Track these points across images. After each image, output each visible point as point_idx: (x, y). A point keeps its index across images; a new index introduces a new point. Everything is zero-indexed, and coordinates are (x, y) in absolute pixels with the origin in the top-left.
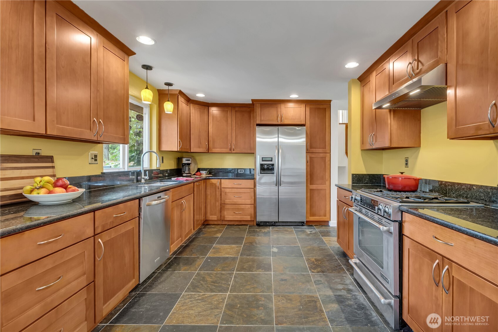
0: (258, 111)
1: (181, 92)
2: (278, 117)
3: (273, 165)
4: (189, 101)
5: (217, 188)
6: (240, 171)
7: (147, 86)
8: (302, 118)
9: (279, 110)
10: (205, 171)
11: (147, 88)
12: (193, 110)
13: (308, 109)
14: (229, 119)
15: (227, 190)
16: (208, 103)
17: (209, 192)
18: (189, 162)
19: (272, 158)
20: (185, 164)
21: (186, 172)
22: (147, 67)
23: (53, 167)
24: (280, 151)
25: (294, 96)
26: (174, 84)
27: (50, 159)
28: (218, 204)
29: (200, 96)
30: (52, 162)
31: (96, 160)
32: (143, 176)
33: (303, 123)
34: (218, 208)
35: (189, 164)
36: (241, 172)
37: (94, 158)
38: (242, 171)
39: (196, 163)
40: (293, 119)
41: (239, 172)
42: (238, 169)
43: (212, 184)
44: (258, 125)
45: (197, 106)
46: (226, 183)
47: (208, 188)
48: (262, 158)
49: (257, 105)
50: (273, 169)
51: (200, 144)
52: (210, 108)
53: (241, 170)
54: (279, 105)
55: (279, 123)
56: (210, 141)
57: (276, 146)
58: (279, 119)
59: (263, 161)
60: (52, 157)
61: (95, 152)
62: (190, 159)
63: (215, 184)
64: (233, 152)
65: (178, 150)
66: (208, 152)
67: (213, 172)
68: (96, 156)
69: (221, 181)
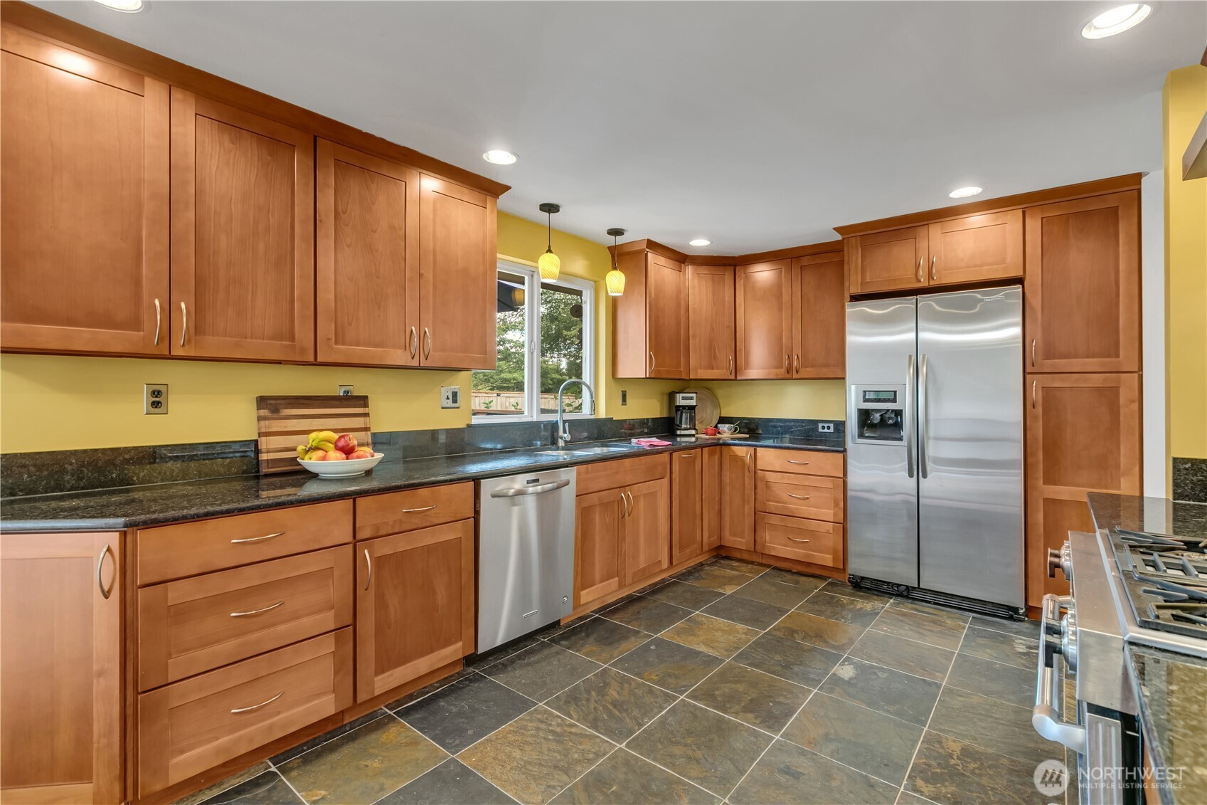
0: (854, 259)
1: (652, 245)
2: (917, 267)
3: (899, 413)
4: (681, 258)
5: (747, 468)
6: (823, 428)
7: (549, 246)
8: (1009, 259)
9: (923, 245)
10: (727, 425)
11: (549, 251)
12: (696, 281)
13: (1034, 225)
14: (784, 291)
15: (771, 477)
16: (733, 258)
17: (727, 478)
18: (693, 403)
19: (895, 392)
20: (684, 407)
21: (683, 426)
22: (550, 208)
23: (366, 415)
24: (923, 370)
25: (965, 192)
26: (627, 231)
27: (363, 401)
28: (749, 509)
29: (700, 244)
30: (366, 405)
31: (455, 401)
32: (561, 433)
33: (1015, 272)
34: (749, 520)
35: (692, 408)
36: (826, 430)
37: (451, 397)
38: (829, 428)
39: (717, 405)
40: (975, 266)
41: (820, 430)
42: (815, 422)
43: (736, 458)
44: (855, 298)
45: (704, 270)
46: (769, 457)
47: (726, 466)
48: (865, 392)
49: (853, 241)
50: (898, 426)
51: (714, 358)
52: (737, 268)
53: (826, 425)
54: (922, 232)
55: (924, 283)
56: (740, 350)
57: (910, 357)
58: (922, 273)
59: (866, 400)
60: (365, 398)
61: (455, 387)
62: (694, 395)
63: (742, 459)
64: (795, 376)
65: (648, 376)
66: (734, 378)
67: (752, 429)
68: (455, 395)
69: (755, 450)
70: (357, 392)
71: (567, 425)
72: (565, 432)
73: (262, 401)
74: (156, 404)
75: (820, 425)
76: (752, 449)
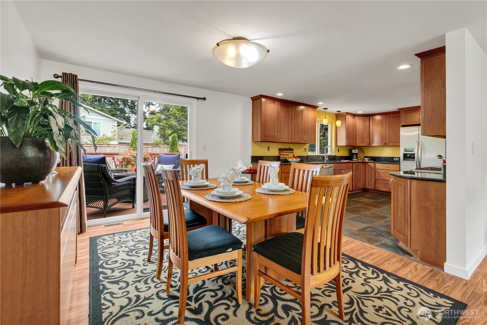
0: (403, 116)
1: (347, 113)
3: (414, 155)
4: (354, 115)
5: (373, 169)
6: (395, 159)
7: (325, 117)
10: (367, 158)
12: (358, 121)
14: (384, 123)
15: (379, 171)
16: (369, 114)
17: (367, 171)
18: (357, 152)
19: (413, 149)
20: (354, 153)
21: (355, 158)
22: (325, 109)
23: (293, 152)
24: (420, 144)
28: (373, 179)
29: (360, 112)
31: (306, 150)
32: (325, 158)
34: (373, 182)
35: (356, 154)
36: (396, 160)
38: (397, 159)
39: (364, 153)
41: (395, 160)
42: (393, 158)
43: (369, 166)
44: (403, 126)
45: (360, 118)
46: (379, 166)
47: (367, 168)
48: (405, 149)
49: (403, 112)
50: (414, 158)
51: (364, 141)
52: (370, 117)
53: (396, 158)
56: (371, 138)
57: (417, 141)
59: (405, 151)
60: (293, 149)
61: (306, 147)
62: (357, 150)
63: (371, 166)
64: (387, 145)
65: (346, 145)
66: (369, 145)
67: (375, 159)
68: (306, 149)
69: (375, 164)
70: (291, 148)
71: (327, 156)
72: (326, 158)
73: (280, 149)
74: (268, 149)
75: (395, 158)
76: (374, 164)
